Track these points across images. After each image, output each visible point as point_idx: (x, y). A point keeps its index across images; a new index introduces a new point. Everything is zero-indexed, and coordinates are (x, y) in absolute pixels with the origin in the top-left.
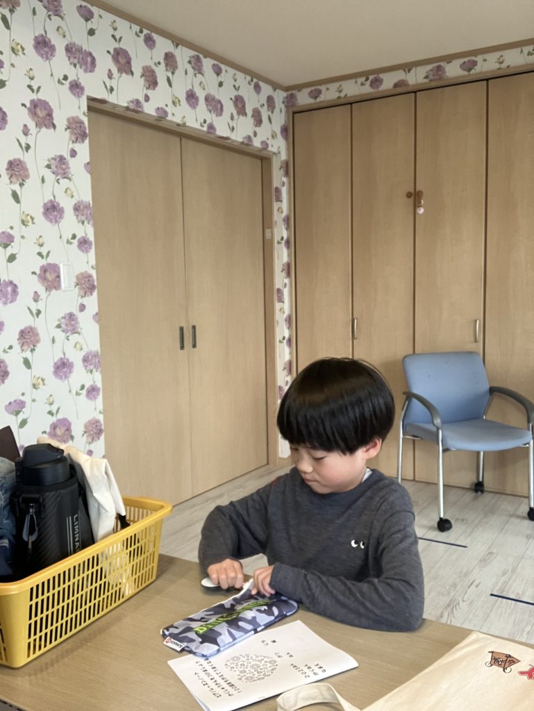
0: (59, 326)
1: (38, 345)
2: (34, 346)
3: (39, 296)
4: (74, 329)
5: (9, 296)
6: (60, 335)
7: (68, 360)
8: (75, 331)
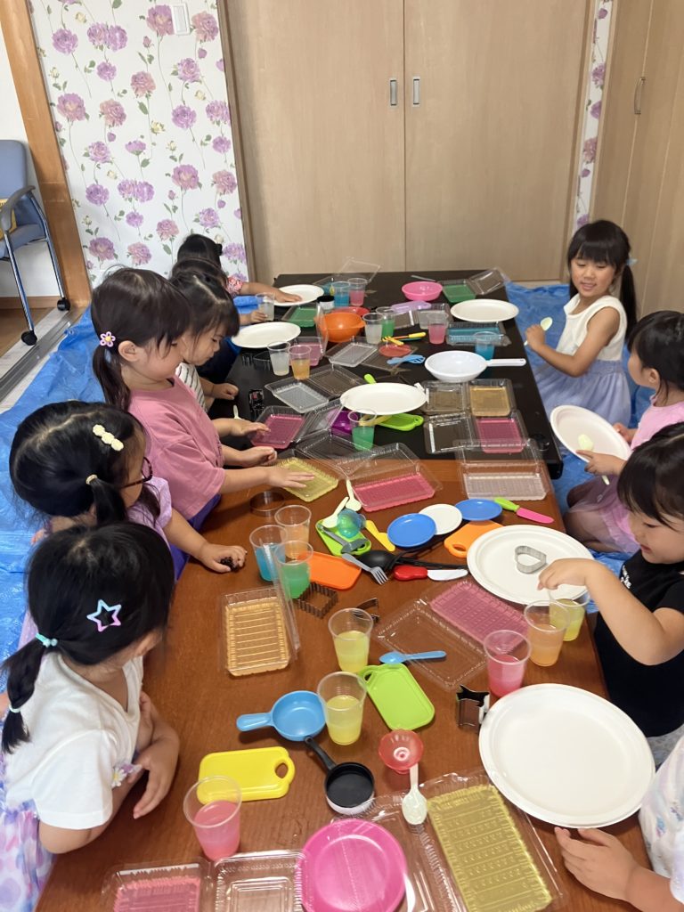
0: (175, 73)
4: (193, 77)
5: (118, 42)
6: (177, 83)
7: (189, 108)
8: (194, 79)
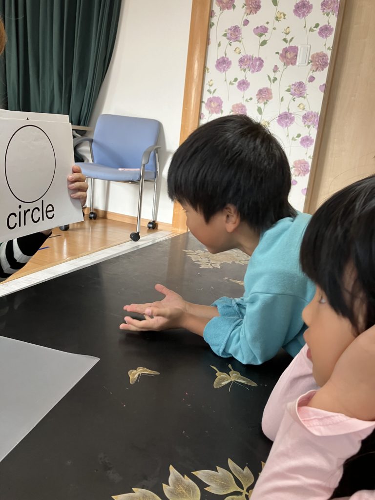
1: (270, 101)
2: (267, 101)
3: (278, 69)
